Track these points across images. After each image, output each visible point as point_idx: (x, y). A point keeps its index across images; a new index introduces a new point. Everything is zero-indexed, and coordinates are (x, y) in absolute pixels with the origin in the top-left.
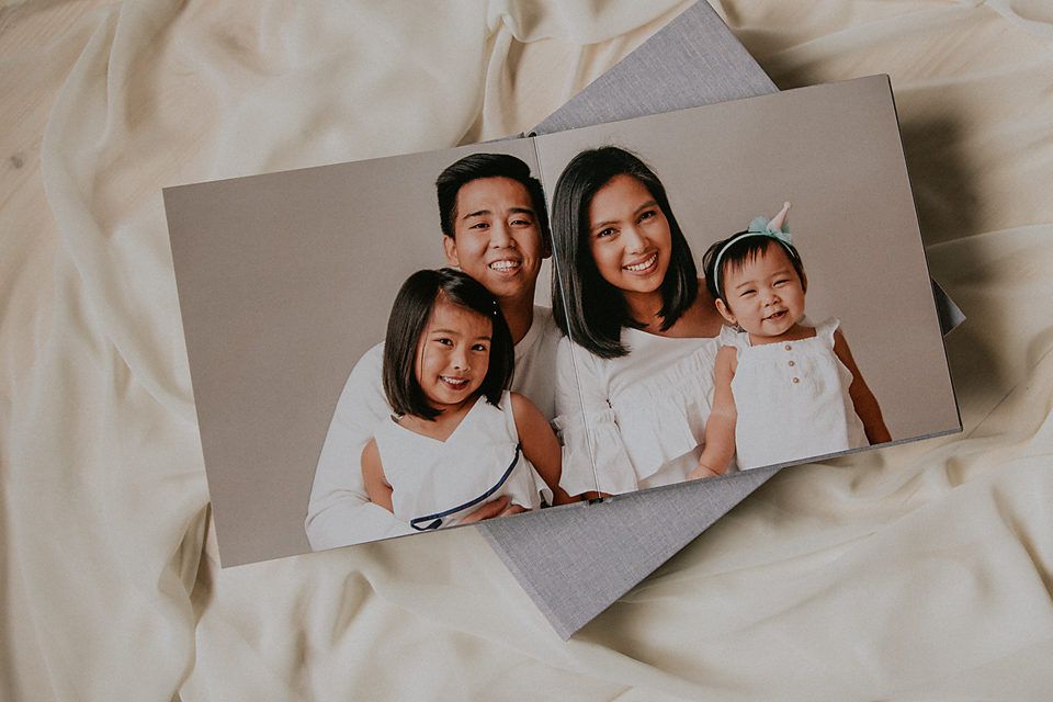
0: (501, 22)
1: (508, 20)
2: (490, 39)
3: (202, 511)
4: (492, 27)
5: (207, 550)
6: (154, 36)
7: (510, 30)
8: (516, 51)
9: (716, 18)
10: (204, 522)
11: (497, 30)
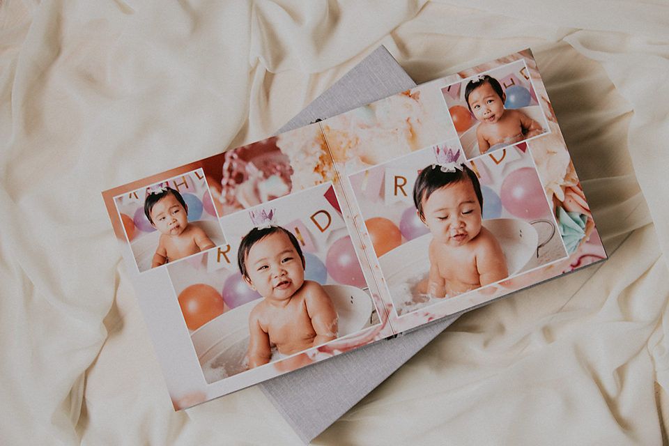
0: (258, 62)
1: (262, 60)
2: (252, 72)
3: (81, 375)
4: (253, 66)
5: (86, 397)
6: (40, 75)
7: (264, 66)
8: (269, 79)
9: (390, 57)
10: (83, 381)
11: (256, 67)
